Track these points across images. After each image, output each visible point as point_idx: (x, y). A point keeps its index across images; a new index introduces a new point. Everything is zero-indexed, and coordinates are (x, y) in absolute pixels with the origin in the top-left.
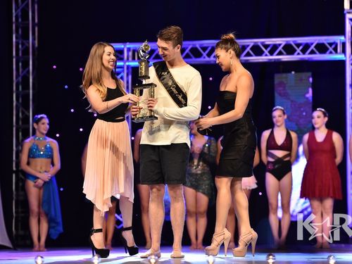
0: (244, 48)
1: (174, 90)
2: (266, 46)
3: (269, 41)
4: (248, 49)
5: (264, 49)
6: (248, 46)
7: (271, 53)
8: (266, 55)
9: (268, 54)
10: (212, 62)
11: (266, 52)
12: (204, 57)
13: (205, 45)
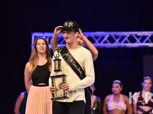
0: (123, 37)
1: (75, 65)
2: (138, 37)
3: (140, 34)
4: (126, 39)
5: (136, 38)
6: (126, 36)
7: (142, 41)
8: (138, 43)
9: (139, 42)
10: (102, 47)
11: (138, 40)
12: (96, 43)
13: (97, 36)
